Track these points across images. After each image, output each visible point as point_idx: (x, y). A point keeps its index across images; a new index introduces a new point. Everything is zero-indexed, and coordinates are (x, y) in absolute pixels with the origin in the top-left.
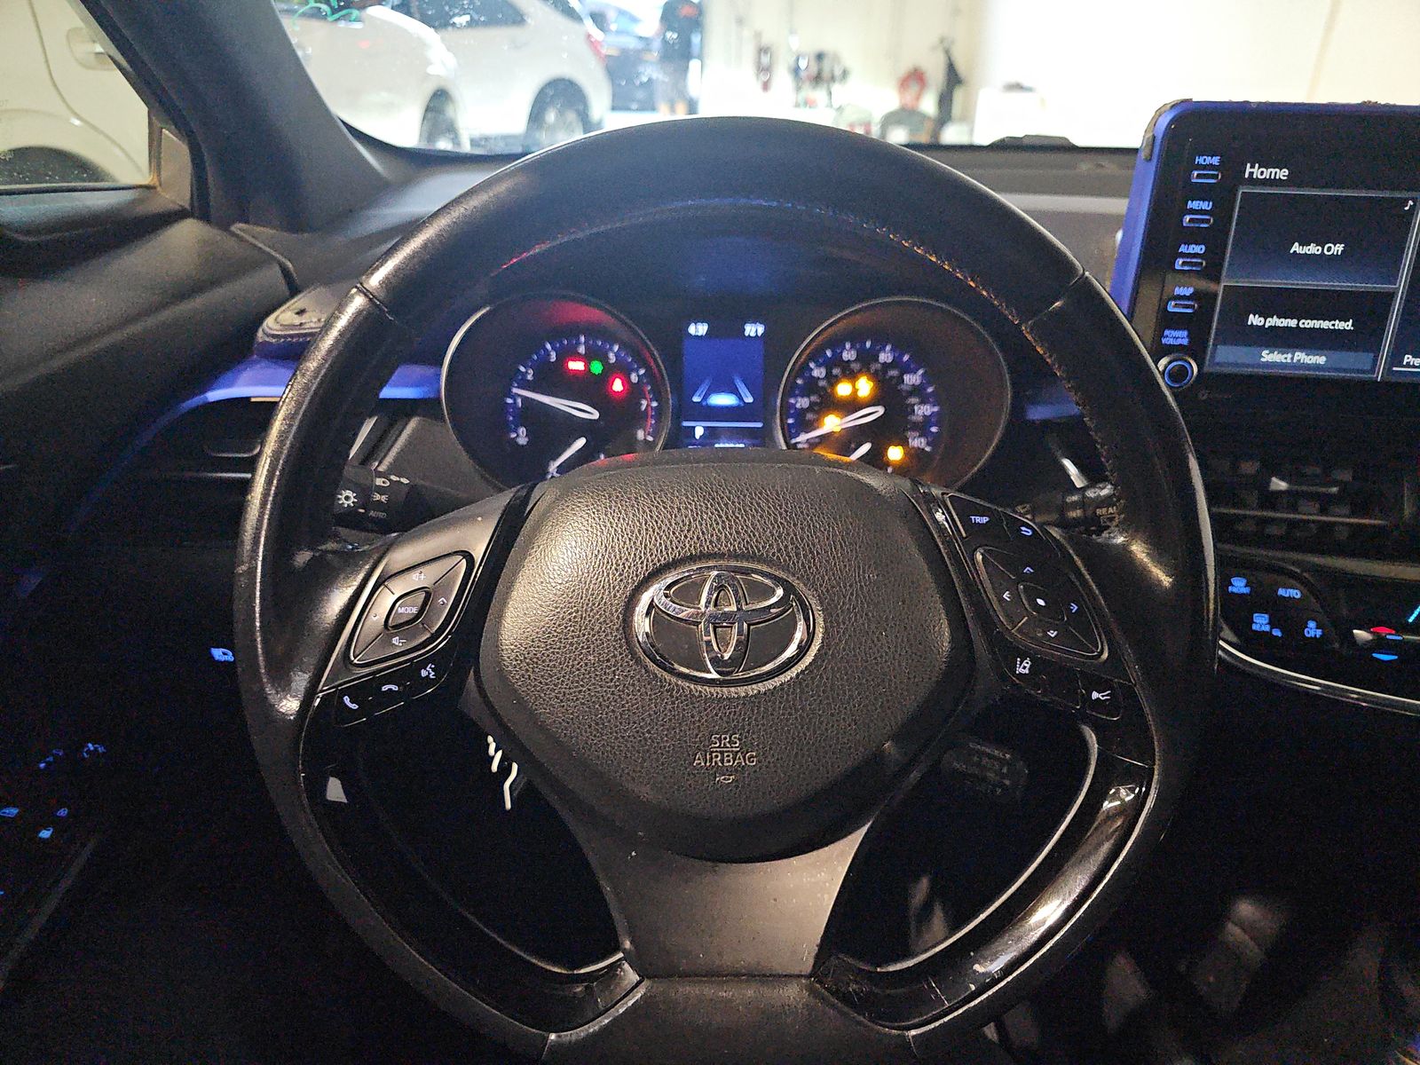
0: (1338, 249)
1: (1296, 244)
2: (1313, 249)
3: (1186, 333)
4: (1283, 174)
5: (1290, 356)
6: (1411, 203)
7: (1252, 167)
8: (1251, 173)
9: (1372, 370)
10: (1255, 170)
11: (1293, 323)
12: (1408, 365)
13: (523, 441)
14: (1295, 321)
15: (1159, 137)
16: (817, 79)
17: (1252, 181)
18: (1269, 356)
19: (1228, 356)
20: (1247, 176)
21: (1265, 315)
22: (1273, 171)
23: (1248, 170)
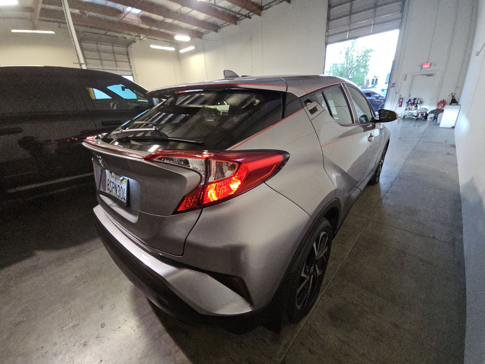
16: (413, 104)
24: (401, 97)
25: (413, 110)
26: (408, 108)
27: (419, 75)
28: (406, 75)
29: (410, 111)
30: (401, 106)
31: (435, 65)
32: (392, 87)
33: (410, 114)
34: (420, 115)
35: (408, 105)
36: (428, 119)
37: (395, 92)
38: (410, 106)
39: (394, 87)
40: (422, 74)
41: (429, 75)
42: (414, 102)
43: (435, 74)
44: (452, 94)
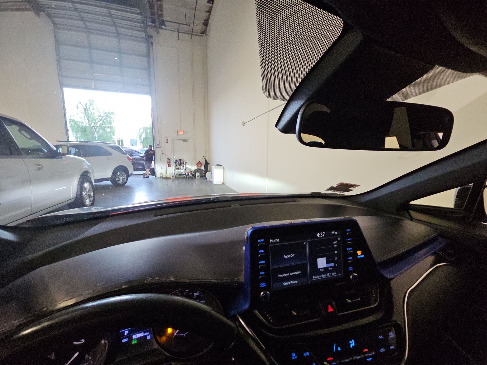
0: (293, 255)
1: (285, 256)
2: (288, 256)
3: (265, 283)
4: (278, 240)
5: (289, 282)
6: (305, 242)
7: (271, 240)
8: (271, 241)
9: (307, 281)
10: (272, 240)
11: (288, 274)
12: (314, 279)
13: (53, 357)
14: (289, 274)
15: (249, 237)
16: (180, 164)
17: (272, 243)
18: (286, 284)
19: (276, 286)
20: (270, 242)
21: (282, 274)
22: (276, 240)
23: (270, 241)
24: (168, 158)
25: (182, 169)
26: (177, 168)
27: (177, 140)
28: (167, 138)
29: (179, 171)
30: (170, 166)
31: (186, 133)
32: (157, 147)
33: (180, 173)
34: (190, 174)
35: (177, 166)
36: (197, 177)
37: (161, 153)
38: (178, 166)
39: (159, 147)
40: (179, 139)
41: (184, 141)
42: (181, 162)
43: (189, 140)
44: (204, 157)
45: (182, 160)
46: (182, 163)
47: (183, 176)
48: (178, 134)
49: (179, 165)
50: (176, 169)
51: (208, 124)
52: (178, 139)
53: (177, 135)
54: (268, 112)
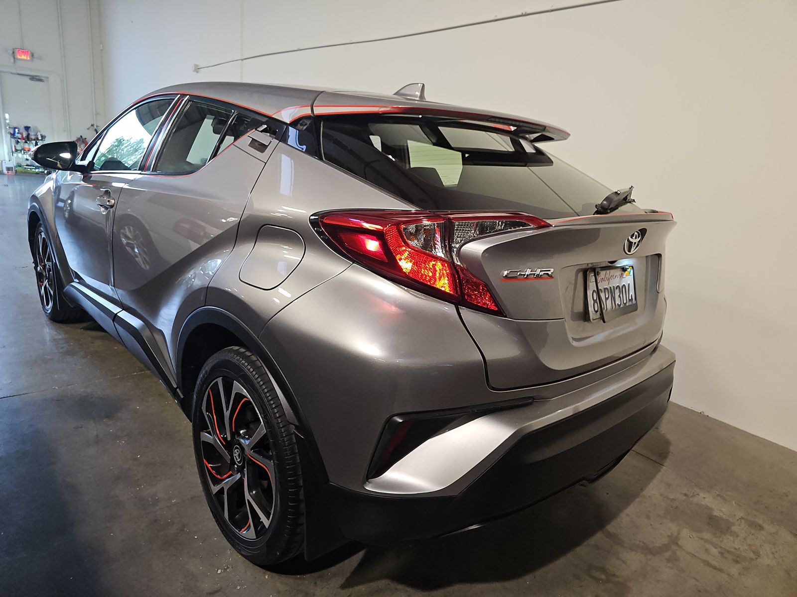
26: (18, 147)
27: (13, 74)
31: (40, 58)
35: (18, 142)
40: (19, 72)
41: (33, 78)
42: (29, 134)
43: (47, 78)
44: (92, 125)
45: (32, 129)
46: (33, 137)
47: (37, 170)
48: (14, 58)
49: (26, 142)
50: (16, 150)
51: (101, 44)
52: (14, 71)
53: (12, 60)
54: (242, 60)
